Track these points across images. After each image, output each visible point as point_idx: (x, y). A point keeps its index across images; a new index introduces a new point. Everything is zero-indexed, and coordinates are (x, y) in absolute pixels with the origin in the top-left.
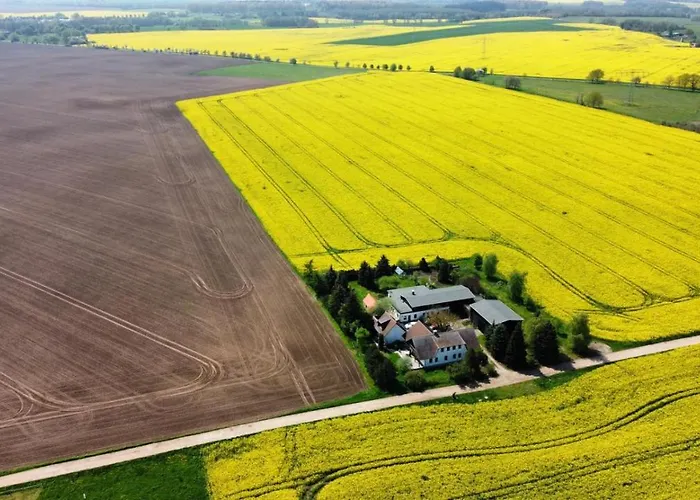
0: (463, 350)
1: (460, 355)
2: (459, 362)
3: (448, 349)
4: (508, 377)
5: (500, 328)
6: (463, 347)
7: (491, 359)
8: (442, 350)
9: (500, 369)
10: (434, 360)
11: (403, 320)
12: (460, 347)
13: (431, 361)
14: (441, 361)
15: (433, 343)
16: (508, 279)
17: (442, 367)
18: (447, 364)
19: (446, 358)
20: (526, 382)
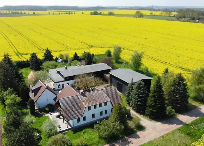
0: (109, 107)
1: (106, 112)
2: (107, 118)
3: (95, 107)
4: (154, 129)
5: (140, 84)
6: (109, 104)
7: (133, 113)
8: (89, 108)
9: (144, 121)
10: (82, 119)
11: (57, 88)
12: (106, 104)
13: (79, 120)
14: (89, 119)
15: (80, 102)
16: (130, 62)
17: (91, 125)
18: (95, 122)
19: (93, 115)
20: (173, 132)
